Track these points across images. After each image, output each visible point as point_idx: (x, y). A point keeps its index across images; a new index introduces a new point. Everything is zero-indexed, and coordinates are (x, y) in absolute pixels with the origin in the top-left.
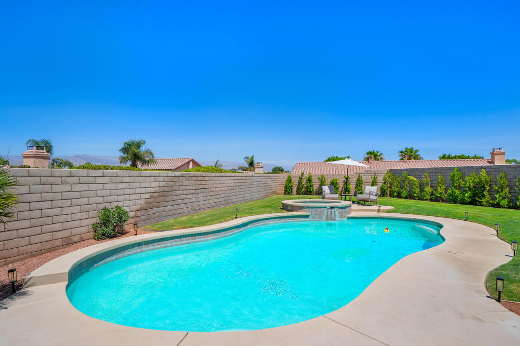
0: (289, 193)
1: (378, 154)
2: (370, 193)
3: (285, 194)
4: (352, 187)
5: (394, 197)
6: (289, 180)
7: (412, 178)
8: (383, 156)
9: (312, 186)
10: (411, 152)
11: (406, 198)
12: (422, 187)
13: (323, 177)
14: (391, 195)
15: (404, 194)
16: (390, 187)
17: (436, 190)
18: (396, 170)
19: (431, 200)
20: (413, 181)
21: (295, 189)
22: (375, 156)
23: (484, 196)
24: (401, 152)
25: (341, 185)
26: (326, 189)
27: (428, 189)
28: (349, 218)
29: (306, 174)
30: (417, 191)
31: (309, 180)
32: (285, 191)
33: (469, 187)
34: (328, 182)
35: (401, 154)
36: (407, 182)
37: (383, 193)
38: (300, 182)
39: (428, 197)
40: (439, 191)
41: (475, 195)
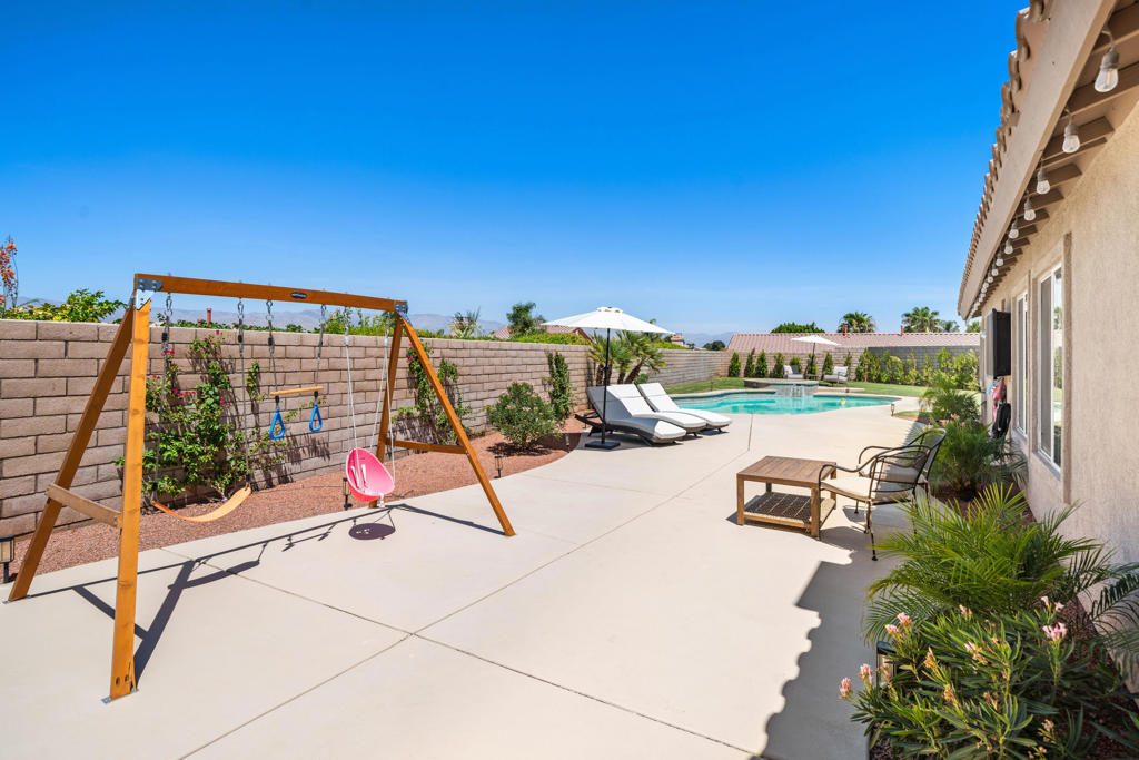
0: (734, 376)
1: (865, 318)
2: (839, 374)
3: (729, 376)
4: (819, 367)
5: (872, 381)
6: (735, 358)
7: (894, 358)
8: (871, 322)
9: (765, 367)
10: (925, 315)
11: (887, 382)
12: (906, 369)
13: (780, 355)
14: (870, 380)
15: (885, 377)
16: (869, 369)
17: (922, 373)
18: (876, 348)
19: (916, 384)
20: (896, 362)
21: (742, 370)
22: (860, 321)
23: (971, 379)
24: (907, 315)
25: (804, 366)
26: (788, 369)
27: (913, 372)
28: (815, 396)
29: (758, 352)
30: (901, 374)
31: (762, 359)
32: (730, 373)
33: (957, 370)
34: (788, 360)
35: (905, 318)
36: (889, 363)
37: (859, 377)
38: (750, 362)
39: (912, 381)
40: (926, 374)
41: (962, 378)
